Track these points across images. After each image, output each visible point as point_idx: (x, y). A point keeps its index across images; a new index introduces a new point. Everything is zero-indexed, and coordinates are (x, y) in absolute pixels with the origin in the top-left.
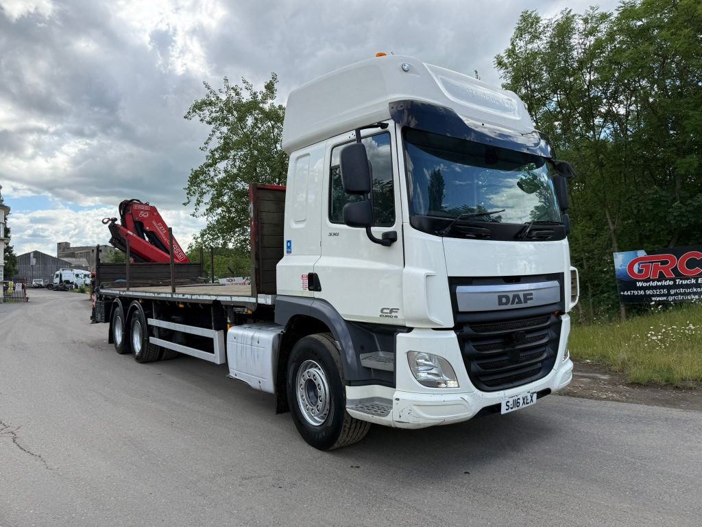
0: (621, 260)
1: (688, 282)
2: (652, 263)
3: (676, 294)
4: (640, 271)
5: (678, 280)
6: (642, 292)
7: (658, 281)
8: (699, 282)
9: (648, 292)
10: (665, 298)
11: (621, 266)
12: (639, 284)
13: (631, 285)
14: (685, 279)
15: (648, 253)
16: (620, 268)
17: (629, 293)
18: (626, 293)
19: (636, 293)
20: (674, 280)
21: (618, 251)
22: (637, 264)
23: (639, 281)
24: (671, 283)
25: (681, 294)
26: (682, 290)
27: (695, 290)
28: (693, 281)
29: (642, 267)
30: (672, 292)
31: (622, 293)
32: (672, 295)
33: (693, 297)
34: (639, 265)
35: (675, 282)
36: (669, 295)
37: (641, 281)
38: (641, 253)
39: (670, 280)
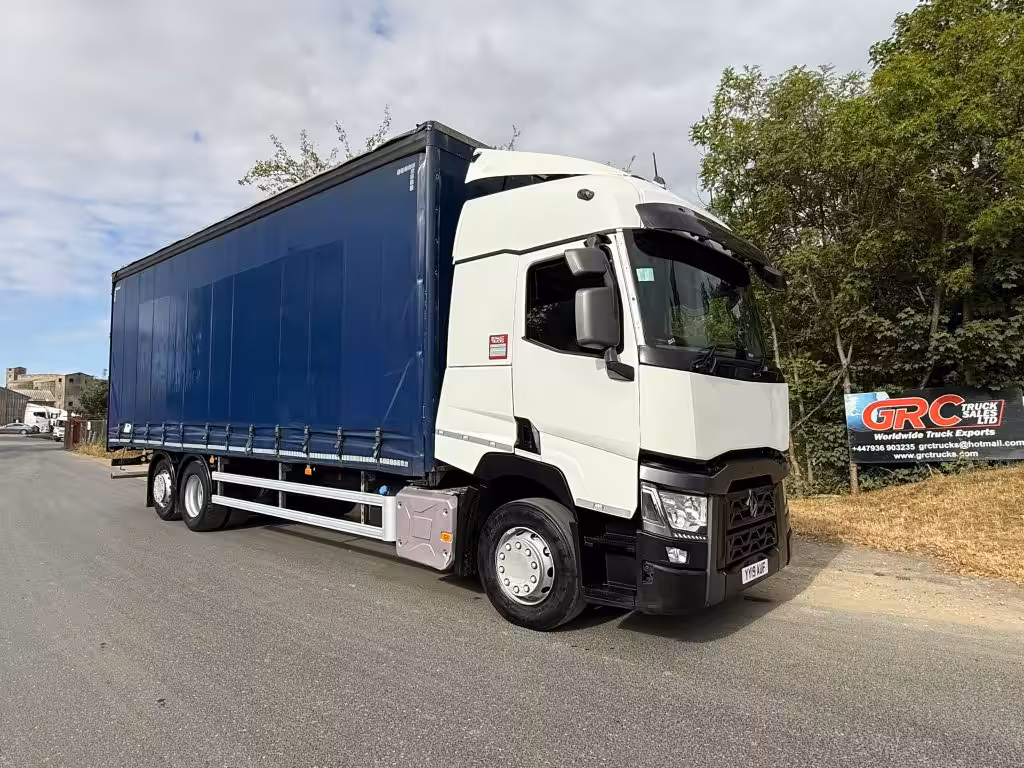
0: (854, 405)
1: (943, 435)
2: (895, 408)
3: (927, 451)
4: (879, 420)
5: (929, 433)
6: (882, 448)
7: (903, 433)
8: (957, 435)
9: (890, 448)
10: (911, 456)
11: (854, 413)
12: (878, 437)
13: (867, 437)
14: (938, 431)
15: (891, 395)
16: (853, 416)
17: (864, 449)
18: (859, 449)
19: (873, 448)
20: (923, 431)
21: (851, 393)
22: (875, 410)
23: (877, 432)
24: (921, 435)
25: (933, 451)
26: (934, 446)
27: (951, 445)
28: (949, 434)
29: (883, 414)
30: (922, 447)
31: (854, 448)
32: (922, 452)
33: (948, 454)
35: (925, 435)
36: (917, 451)
37: (880, 432)
38: (882, 396)
39: (919, 432)
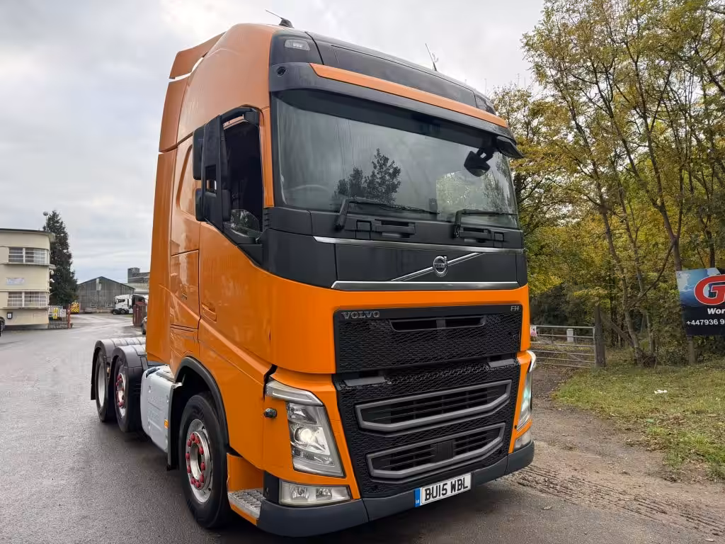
0: (685, 282)
4: (712, 295)
6: (715, 322)
9: (724, 322)
11: (686, 288)
12: (711, 311)
13: (700, 311)
15: (722, 271)
16: (684, 291)
17: (698, 323)
18: (693, 323)
19: (707, 322)
21: (681, 270)
22: (707, 286)
23: (710, 307)
29: (714, 289)
31: (689, 323)
34: (710, 288)
37: (713, 307)
38: (713, 272)
